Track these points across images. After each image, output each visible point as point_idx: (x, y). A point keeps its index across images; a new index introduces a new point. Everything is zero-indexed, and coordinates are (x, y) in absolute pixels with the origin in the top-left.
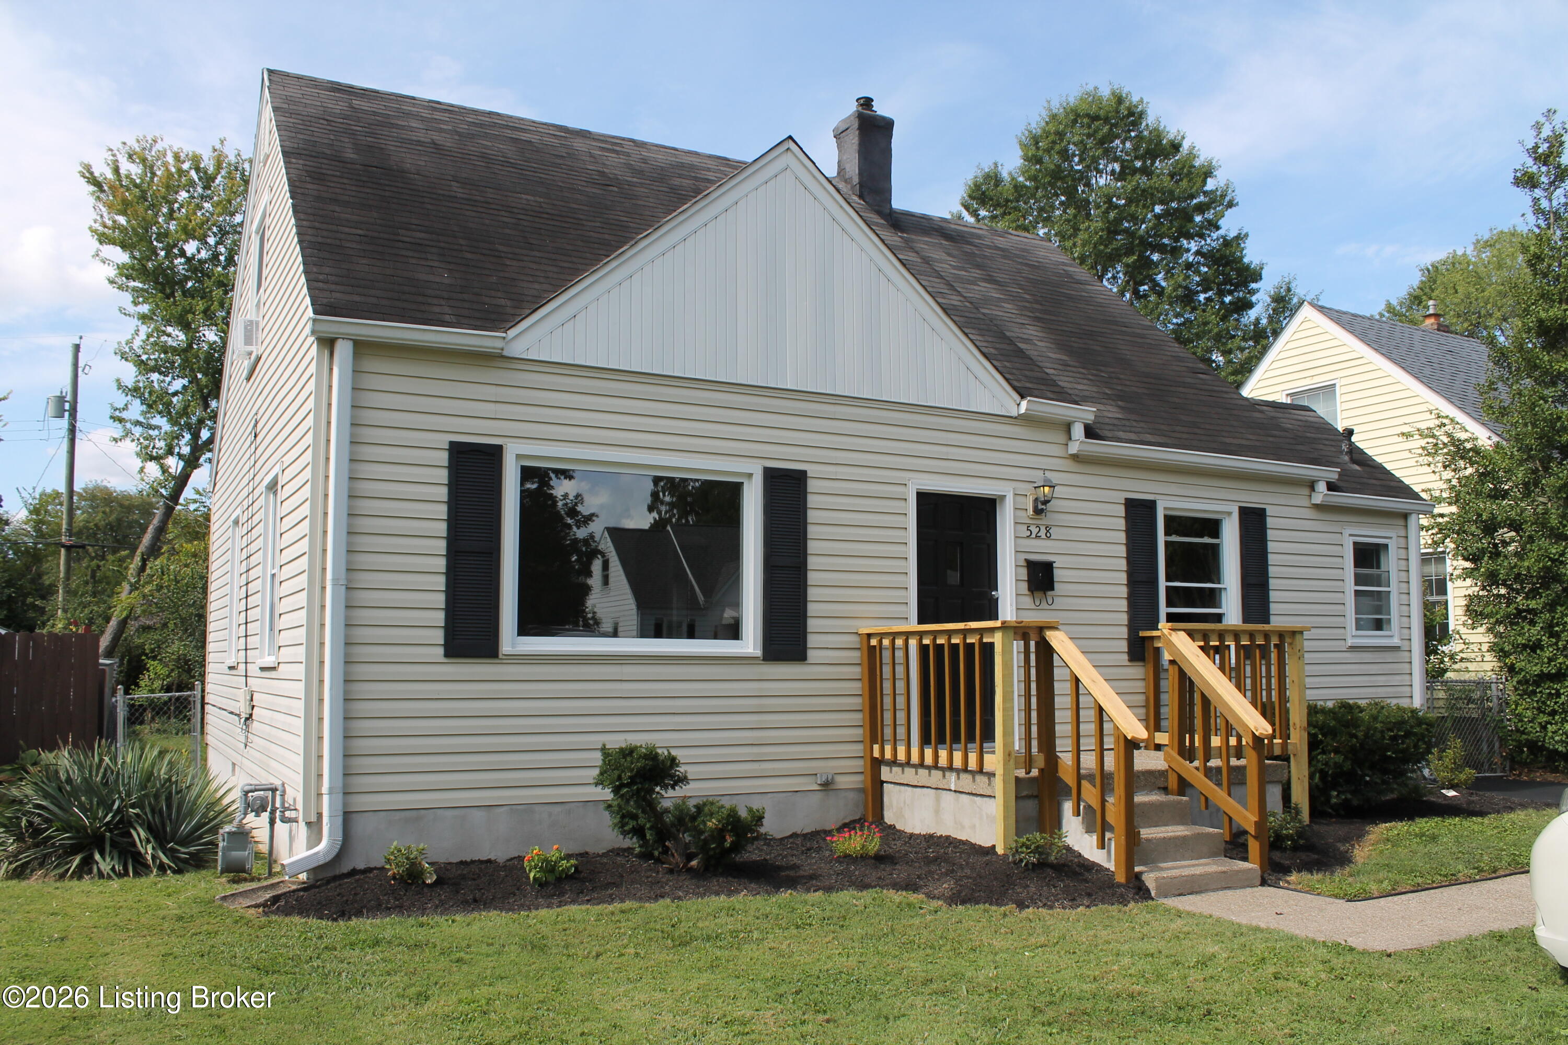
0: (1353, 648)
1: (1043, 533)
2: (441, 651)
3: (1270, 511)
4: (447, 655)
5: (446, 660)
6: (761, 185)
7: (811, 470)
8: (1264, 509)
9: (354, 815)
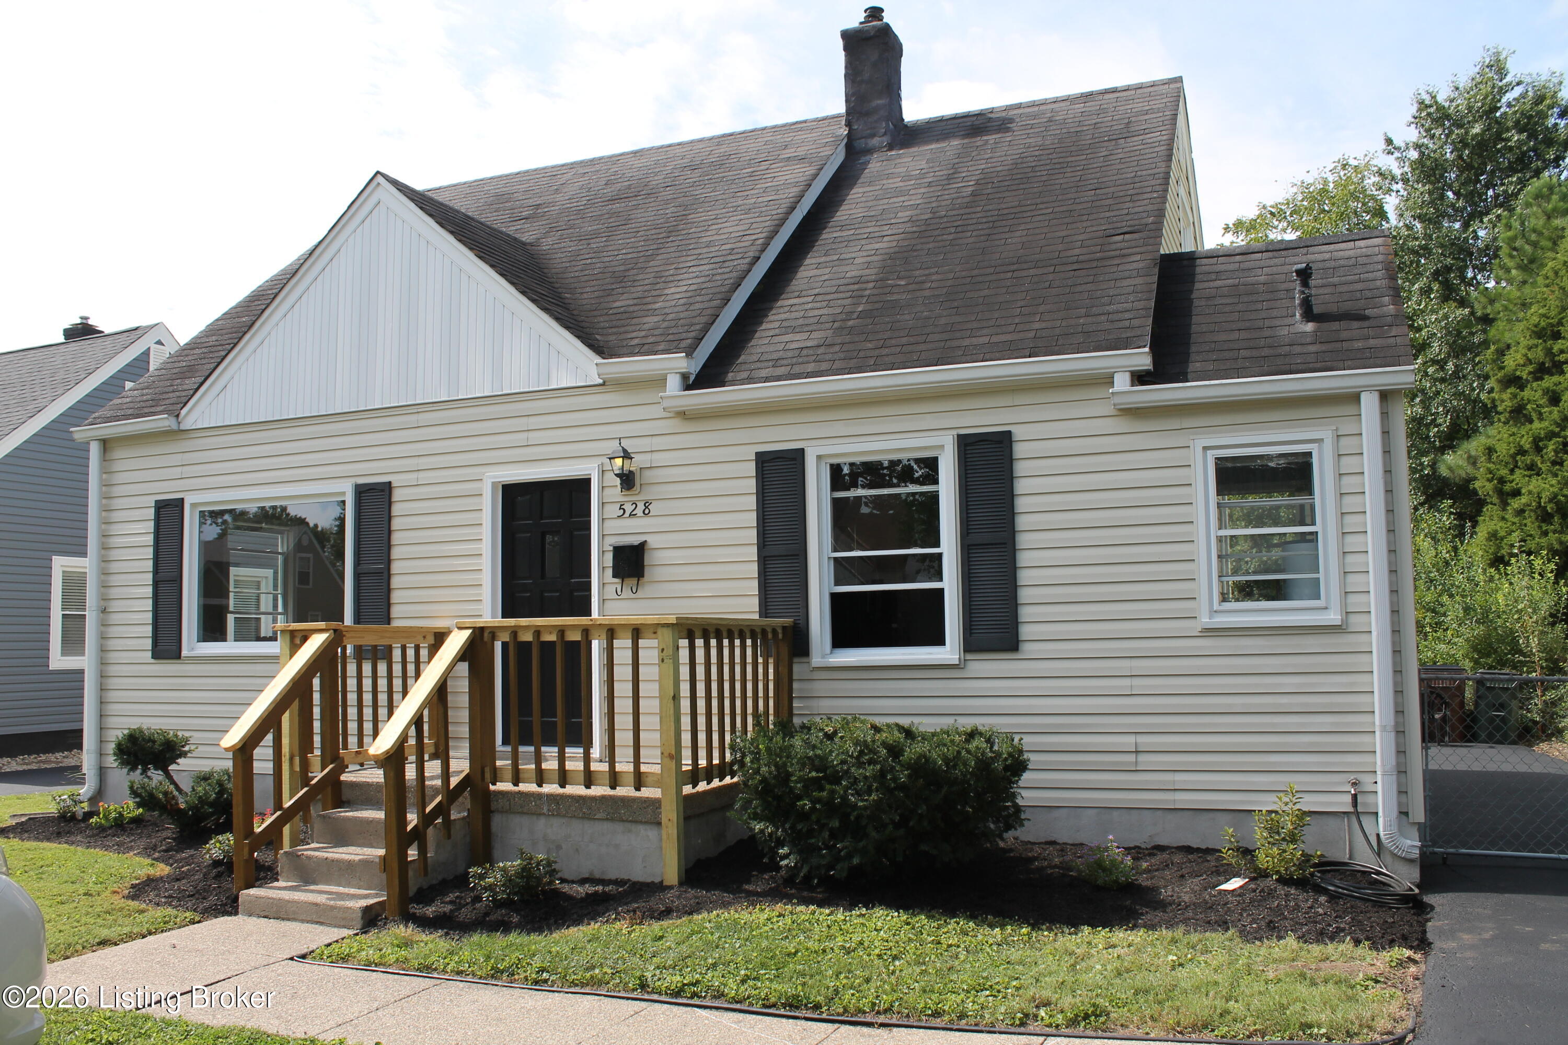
0: (1211, 632)
1: (639, 511)
2: (150, 654)
3: (1018, 432)
4: (154, 656)
5: (153, 661)
6: (359, 226)
7: (395, 480)
8: (1009, 433)
9: (109, 770)
